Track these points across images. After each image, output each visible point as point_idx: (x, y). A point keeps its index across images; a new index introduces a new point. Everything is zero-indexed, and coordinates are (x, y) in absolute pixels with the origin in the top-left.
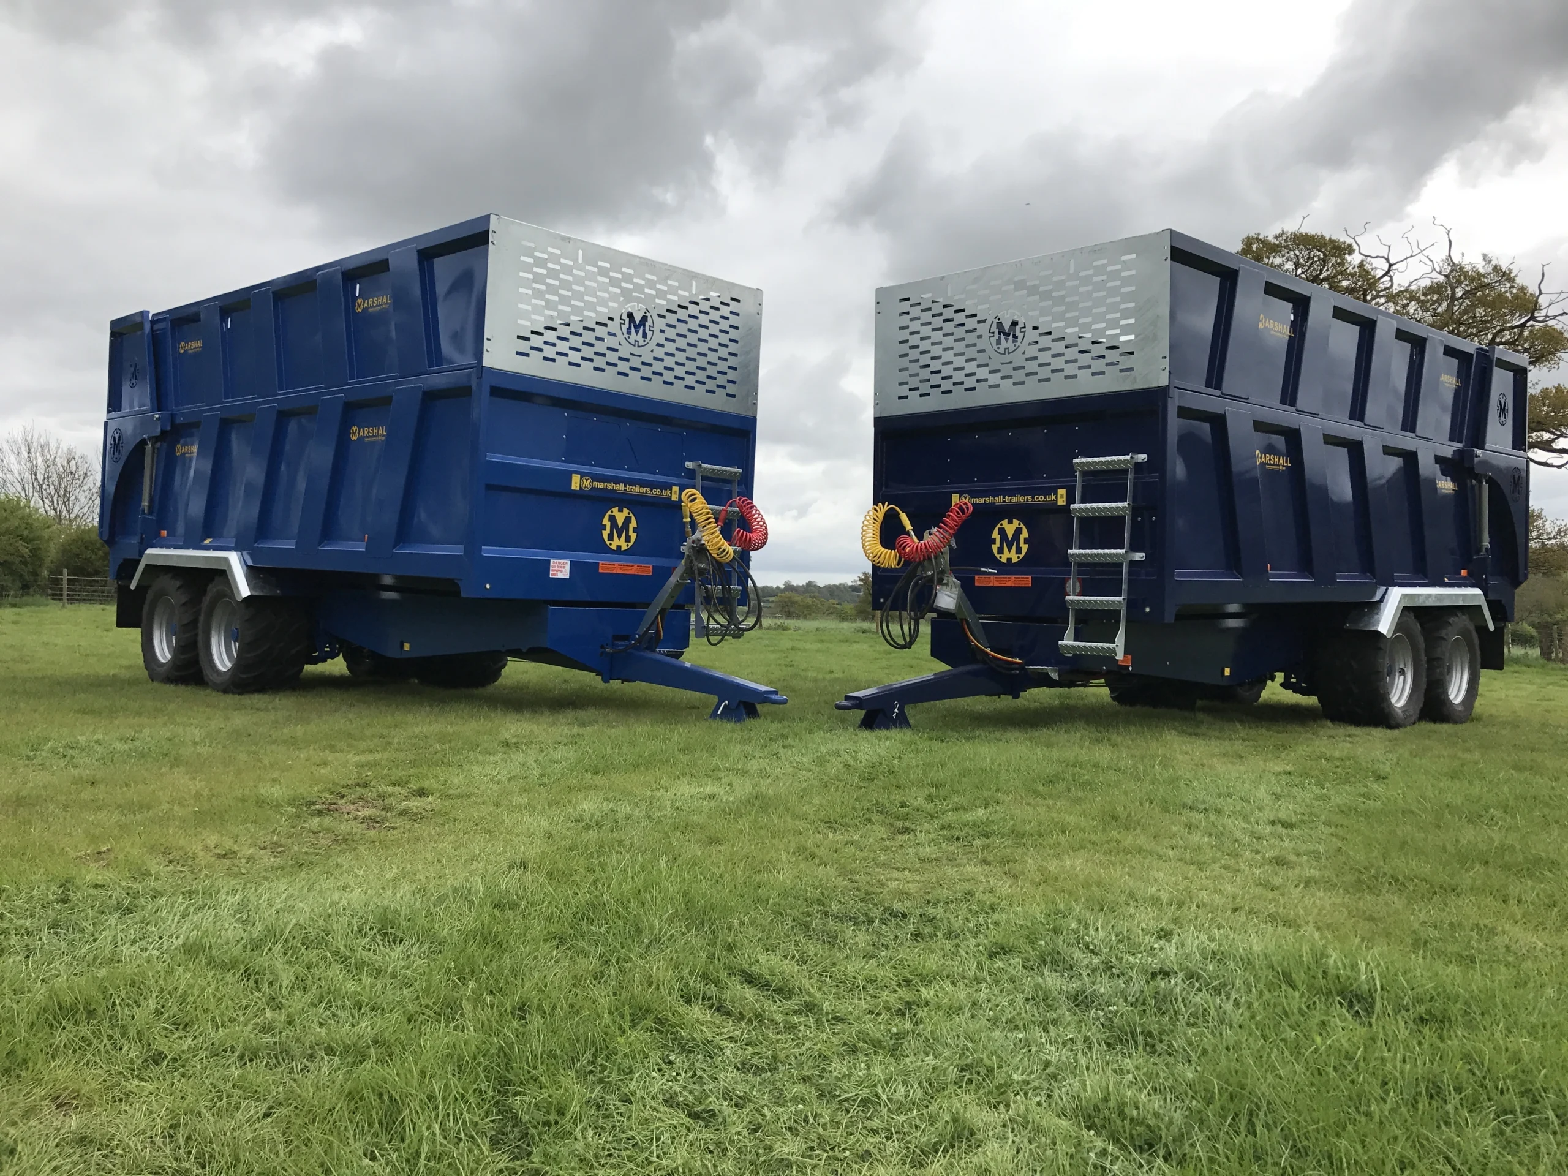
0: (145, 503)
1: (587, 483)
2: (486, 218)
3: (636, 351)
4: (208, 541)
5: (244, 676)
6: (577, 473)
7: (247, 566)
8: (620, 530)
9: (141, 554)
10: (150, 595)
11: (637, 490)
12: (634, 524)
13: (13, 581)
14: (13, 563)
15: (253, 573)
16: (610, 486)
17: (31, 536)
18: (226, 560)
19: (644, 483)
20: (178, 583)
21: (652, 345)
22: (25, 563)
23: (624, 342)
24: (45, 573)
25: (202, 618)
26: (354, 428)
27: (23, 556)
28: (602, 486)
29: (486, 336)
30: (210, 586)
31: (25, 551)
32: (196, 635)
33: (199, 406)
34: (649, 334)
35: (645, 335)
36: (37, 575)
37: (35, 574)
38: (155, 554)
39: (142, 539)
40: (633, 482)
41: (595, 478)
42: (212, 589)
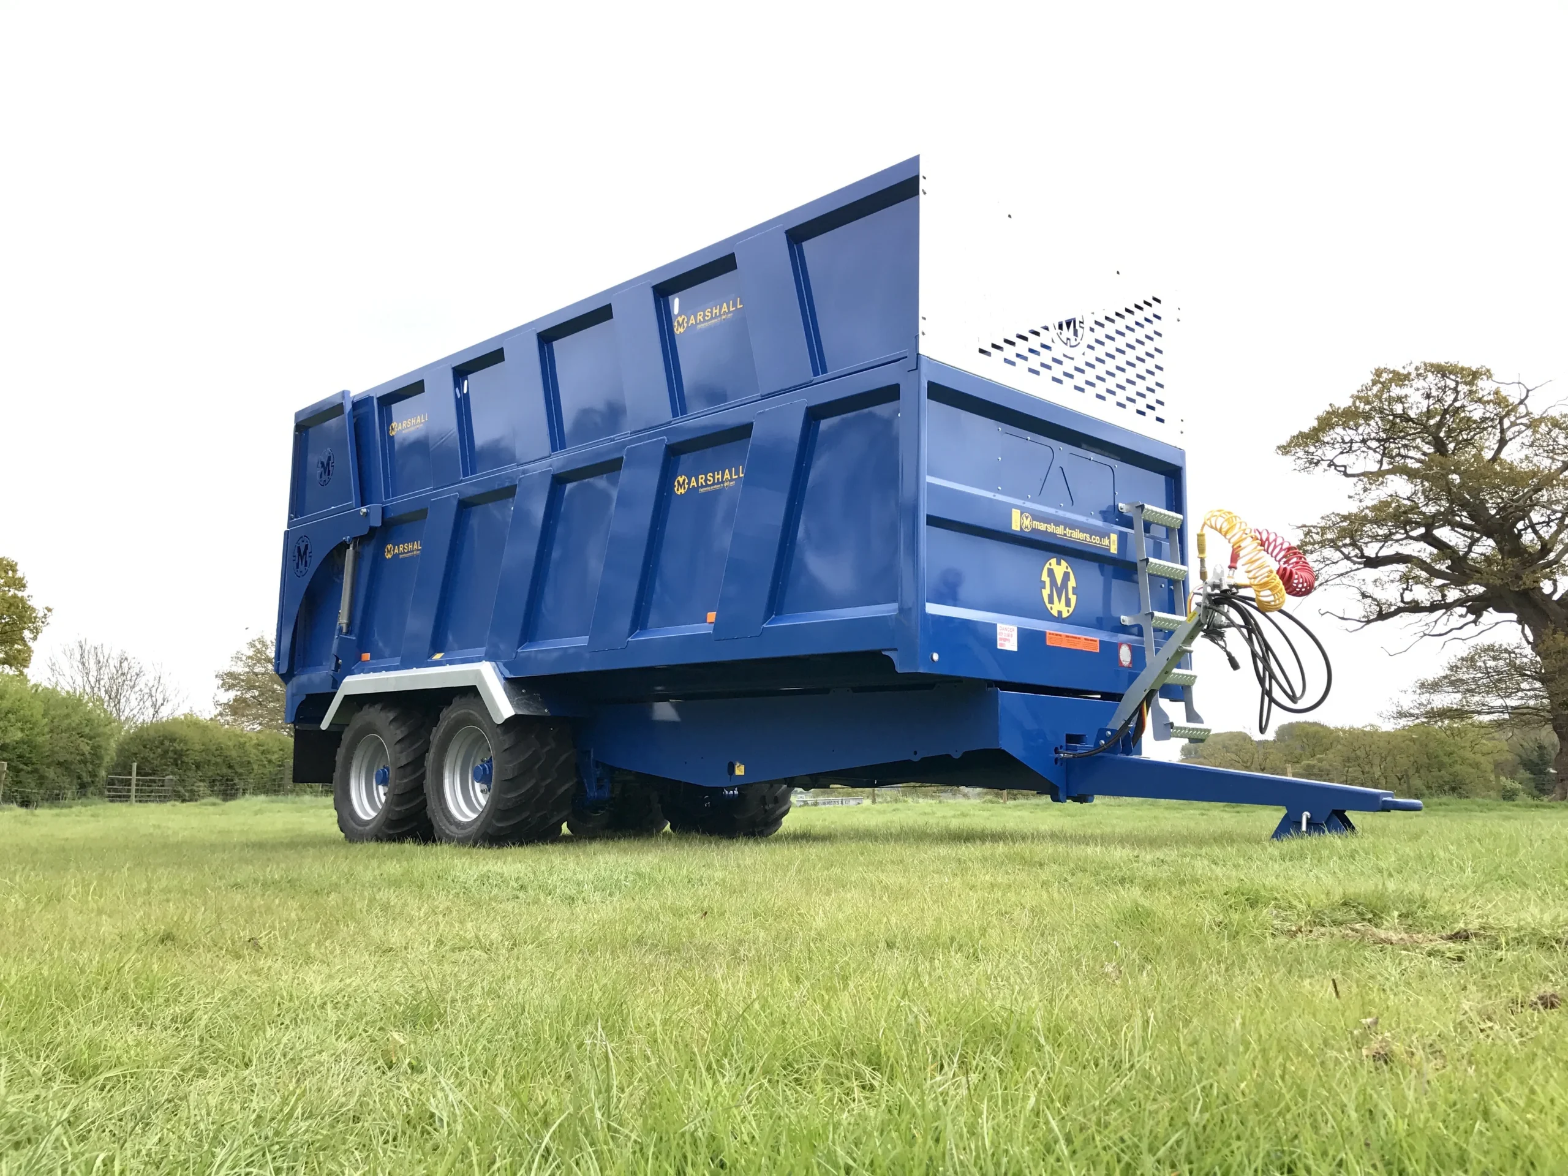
0: (343, 619)
1: (1027, 522)
2: (915, 161)
3: (1070, 352)
4: (438, 656)
5: (500, 825)
6: (1017, 507)
7: (506, 679)
8: (1060, 589)
9: (336, 684)
10: (346, 737)
11: (1078, 535)
12: (1072, 583)
13: (71, 783)
14: (72, 763)
15: (515, 685)
16: (1051, 528)
17: (92, 734)
18: (478, 673)
19: (1084, 528)
20: (391, 716)
21: (1083, 347)
22: (84, 762)
23: (1056, 339)
24: (103, 773)
25: (430, 756)
26: (681, 479)
27: (83, 755)
28: (1042, 527)
29: (921, 314)
30: (445, 712)
31: (86, 749)
32: (423, 776)
33: (426, 491)
34: (1080, 331)
35: (1076, 333)
36: (96, 776)
37: (93, 775)
38: (356, 683)
39: (337, 666)
40: (1073, 525)
41: (1036, 517)
42: (449, 715)
